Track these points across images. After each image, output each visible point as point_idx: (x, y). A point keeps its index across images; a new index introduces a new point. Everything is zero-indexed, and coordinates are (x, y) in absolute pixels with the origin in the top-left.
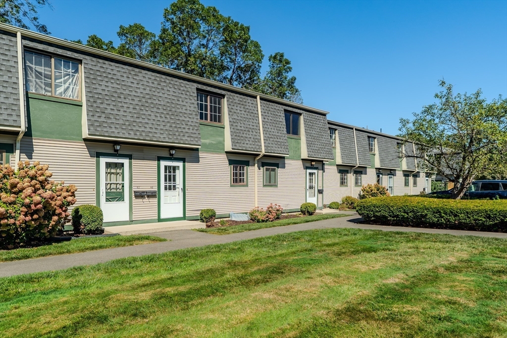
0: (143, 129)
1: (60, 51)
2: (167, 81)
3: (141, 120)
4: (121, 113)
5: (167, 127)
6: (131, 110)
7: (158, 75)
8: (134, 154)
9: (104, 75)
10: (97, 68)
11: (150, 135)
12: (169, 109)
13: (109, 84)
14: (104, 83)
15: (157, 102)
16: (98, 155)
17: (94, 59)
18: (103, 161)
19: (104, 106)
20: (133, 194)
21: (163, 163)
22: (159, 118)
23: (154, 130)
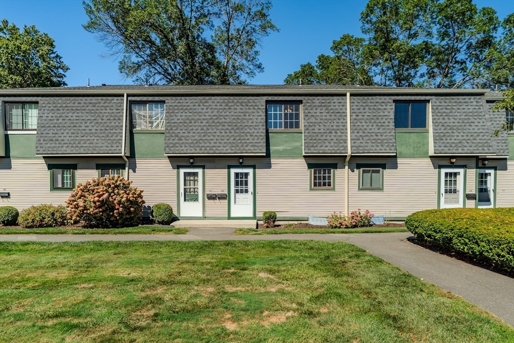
0: (208, 144)
1: (150, 99)
2: (236, 101)
3: (206, 138)
4: (191, 134)
5: (231, 141)
6: (199, 131)
7: (227, 98)
8: (207, 165)
9: (180, 108)
10: (175, 104)
11: (214, 149)
12: (234, 125)
13: (184, 114)
14: (180, 114)
15: (223, 120)
16: (178, 167)
17: (174, 98)
18: (182, 171)
19: (178, 131)
20: (206, 196)
21: (233, 171)
22: (223, 134)
23: (218, 145)
